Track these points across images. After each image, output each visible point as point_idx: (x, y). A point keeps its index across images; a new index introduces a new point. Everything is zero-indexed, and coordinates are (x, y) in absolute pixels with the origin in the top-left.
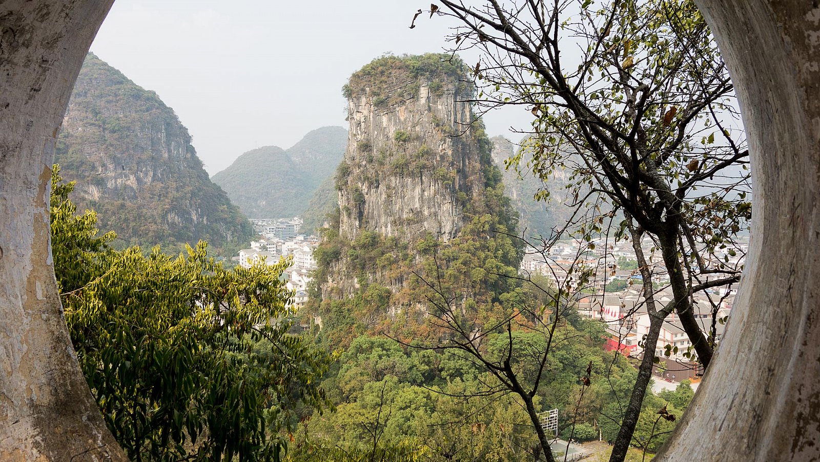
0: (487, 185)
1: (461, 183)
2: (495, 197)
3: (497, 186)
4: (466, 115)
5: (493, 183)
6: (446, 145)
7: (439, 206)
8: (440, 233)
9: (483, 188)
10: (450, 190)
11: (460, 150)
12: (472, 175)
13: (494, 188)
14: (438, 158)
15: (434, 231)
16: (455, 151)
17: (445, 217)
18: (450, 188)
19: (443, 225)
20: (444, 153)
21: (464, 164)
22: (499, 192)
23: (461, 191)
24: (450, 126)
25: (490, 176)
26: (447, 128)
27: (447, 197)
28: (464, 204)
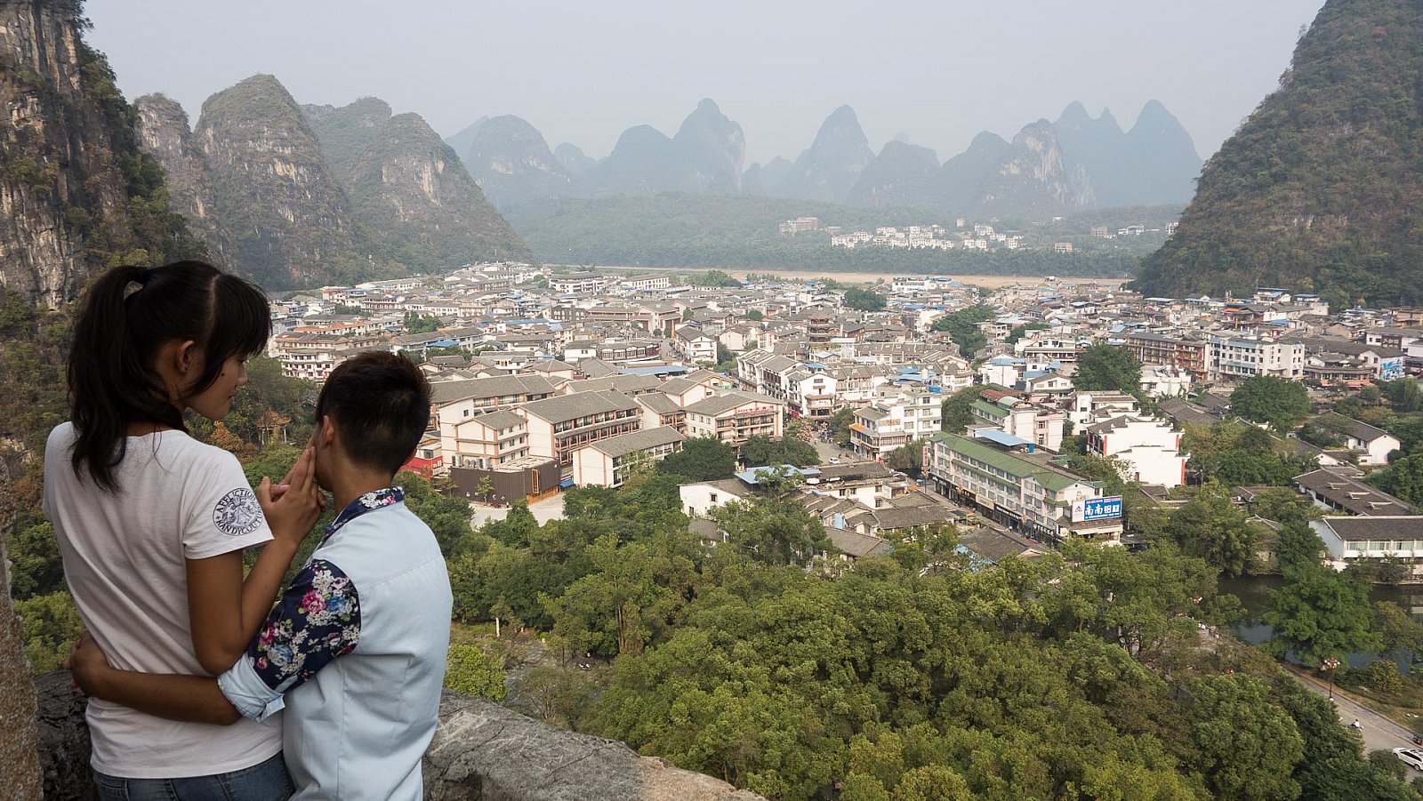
0: (131, 192)
1: (74, 188)
2: (151, 216)
3: (155, 193)
4: (67, 50)
5: (144, 187)
6: (28, 111)
7: (28, 237)
8: (38, 292)
9: (124, 198)
10: (49, 204)
11: (62, 121)
12: (95, 172)
13: (147, 197)
14: (13, 138)
15: (23, 287)
16: (51, 125)
17: (44, 259)
18: (48, 200)
19: (41, 274)
20: (26, 127)
21: (75, 151)
22: (159, 205)
23: (74, 204)
24: (33, 71)
25: (137, 174)
26: (24, 74)
27: (44, 218)
28: (84, 231)
